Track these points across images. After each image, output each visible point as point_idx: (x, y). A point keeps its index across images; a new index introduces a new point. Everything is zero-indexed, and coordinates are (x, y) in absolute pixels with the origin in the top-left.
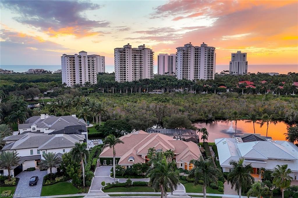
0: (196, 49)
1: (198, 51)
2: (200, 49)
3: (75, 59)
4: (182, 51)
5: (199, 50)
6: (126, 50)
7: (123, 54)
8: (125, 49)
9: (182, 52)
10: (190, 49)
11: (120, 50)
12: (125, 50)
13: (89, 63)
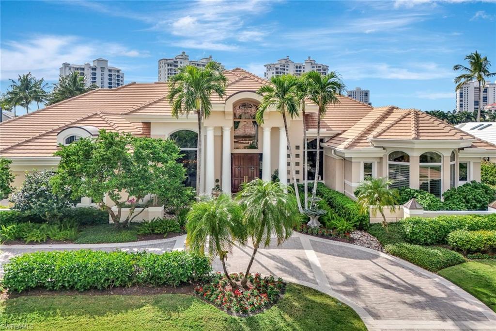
0: (297, 67)
1: (300, 71)
2: (304, 68)
3: (85, 72)
4: (275, 69)
5: (302, 69)
6: (179, 62)
7: (174, 68)
8: (178, 60)
9: (275, 71)
10: (287, 67)
11: (168, 61)
12: (176, 62)
13: (110, 80)
